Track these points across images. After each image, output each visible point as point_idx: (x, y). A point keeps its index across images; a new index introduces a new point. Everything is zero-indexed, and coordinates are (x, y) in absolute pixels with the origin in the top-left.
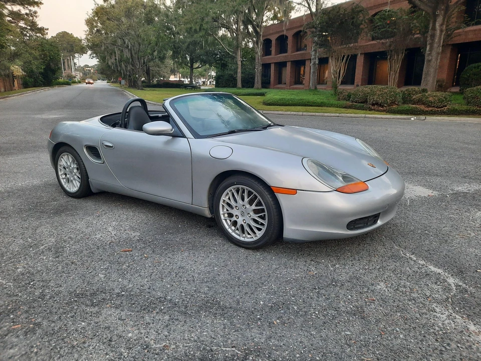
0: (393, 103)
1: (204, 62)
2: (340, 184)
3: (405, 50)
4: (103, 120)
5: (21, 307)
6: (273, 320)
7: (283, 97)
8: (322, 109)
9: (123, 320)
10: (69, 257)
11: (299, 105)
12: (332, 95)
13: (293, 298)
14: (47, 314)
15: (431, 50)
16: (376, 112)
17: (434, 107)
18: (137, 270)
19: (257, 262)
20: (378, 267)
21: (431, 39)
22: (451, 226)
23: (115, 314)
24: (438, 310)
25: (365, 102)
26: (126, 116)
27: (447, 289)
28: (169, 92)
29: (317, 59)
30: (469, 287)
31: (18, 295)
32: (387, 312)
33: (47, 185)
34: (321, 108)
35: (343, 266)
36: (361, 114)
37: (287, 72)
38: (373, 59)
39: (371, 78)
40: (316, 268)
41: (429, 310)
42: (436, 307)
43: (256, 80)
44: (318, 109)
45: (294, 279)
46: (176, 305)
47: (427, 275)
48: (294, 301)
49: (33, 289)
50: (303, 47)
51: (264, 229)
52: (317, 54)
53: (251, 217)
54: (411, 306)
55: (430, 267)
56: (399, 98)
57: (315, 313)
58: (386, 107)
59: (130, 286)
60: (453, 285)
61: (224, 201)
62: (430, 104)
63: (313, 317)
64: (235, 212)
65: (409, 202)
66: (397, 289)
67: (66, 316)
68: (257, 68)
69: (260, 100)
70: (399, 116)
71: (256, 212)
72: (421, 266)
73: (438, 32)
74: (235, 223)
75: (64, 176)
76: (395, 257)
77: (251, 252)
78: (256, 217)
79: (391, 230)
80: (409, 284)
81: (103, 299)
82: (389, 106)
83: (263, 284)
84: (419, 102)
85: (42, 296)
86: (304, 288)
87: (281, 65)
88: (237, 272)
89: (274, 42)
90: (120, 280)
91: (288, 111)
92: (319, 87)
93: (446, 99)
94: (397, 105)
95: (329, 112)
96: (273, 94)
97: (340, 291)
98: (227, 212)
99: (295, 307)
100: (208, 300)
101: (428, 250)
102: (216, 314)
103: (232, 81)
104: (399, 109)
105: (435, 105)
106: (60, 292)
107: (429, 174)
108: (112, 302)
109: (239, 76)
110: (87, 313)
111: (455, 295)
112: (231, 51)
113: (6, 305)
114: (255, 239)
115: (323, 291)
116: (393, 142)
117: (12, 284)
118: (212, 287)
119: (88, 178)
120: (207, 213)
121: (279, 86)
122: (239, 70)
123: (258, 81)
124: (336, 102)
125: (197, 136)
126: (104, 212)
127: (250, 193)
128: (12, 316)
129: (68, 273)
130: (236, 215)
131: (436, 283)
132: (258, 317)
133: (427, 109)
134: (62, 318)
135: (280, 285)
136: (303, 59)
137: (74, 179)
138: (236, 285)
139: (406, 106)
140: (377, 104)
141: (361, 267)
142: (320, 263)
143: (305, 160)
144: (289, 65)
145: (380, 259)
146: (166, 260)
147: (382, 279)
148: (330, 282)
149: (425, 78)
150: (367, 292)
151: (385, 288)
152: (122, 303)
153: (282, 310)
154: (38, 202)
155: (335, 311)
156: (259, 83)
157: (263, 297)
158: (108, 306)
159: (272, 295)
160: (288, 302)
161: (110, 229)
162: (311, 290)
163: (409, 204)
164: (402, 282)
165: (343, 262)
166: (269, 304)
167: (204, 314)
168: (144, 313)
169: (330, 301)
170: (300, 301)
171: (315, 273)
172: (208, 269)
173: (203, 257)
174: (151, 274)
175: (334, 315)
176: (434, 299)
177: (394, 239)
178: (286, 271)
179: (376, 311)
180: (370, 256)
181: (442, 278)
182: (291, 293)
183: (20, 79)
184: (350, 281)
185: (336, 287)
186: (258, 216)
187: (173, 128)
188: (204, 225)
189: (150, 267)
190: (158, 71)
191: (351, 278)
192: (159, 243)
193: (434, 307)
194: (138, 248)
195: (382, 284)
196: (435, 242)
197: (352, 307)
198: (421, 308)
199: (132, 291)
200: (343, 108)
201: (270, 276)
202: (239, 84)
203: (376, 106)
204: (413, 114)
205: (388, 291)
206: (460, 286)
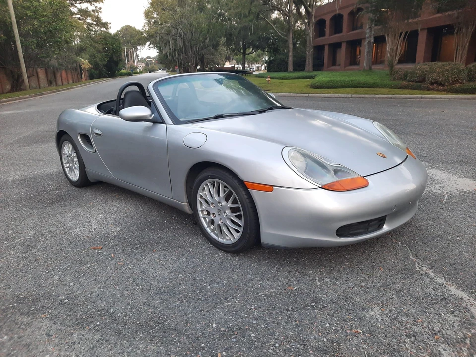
0: (456, 81)
1: (256, 47)
2: (329, 179)
6: (219, 351)
7: (332, 79)
8: (374, 91)
9: (49, 336)
10: (36, 253)
11: (349, 87)
12: (387, 75)
13: (255, 322)
16: (435, 92)
18: (95, 272)
19: (231, 269)
20: (379, 285)
23: (45, 328)
25: (424, 81)
26: (121, 102)
27: (468, 323)
29: (372, 36)
32: (370, 351)
34: (373, 89)
35: (334, 281)
36: (417, 95)
37: (342, 53)
38: (437, 34)
39: (435, 55)
40: (299, 281)
42: (444, 350)
43: (307, 63)
44: (369, 91)
45: (266, 296)
46: (115, 320)
47: (442, 300)
48: (255, 325)
50: (359, 25)
51: (241, 231)
52: (373, 32)
53: (228, 217)
54: (407, 346)
55: (450, 288)
56: (463, 76)
57: (274, 345)
58: (447, 86)
59: (79, 292)
63: (270, 351)
64: (211, 209)
65: (446, 198)
66: (395, 319)
68: (308, 50)
69: (308, 83)
70: (461, 96)
72: (437, 286)
74: (212, 222)
75: (68, 165)
76: (408, 272)
77: (229, 256)
78: (232, 216)
79: (412, 233)
80: (414, 311)
81: (43, 307)
82: (451, 84)
83: (226, 299)
86: (274, 309)
87: (335, 46)
88: (203, 281)
89: (328, 22)
91: (336, 93)
92: (373, 67)
94: (461, 83)
96: (322, 77)
97: (318, 316)
98: (206, 209)
99: (253, 335)
100: (154, 317)
101: (454, 264)
103: (284, 65)
104: (462, 88)
108: (50, 311)
109: (290, 59)
112: (284, 35)
114: (233, 241)
115: (296, 315)
116: (446, 125)
118: (166, 300)
119: (85, 168)
121: (333, 68)
122: (291, 54)
123: (309, 64)
124: (390, 83)
125: (176, 121)
126: (97, 203)
127: (225, 188)
129: (25, 272)
130: (213, 214)
131: (452, 313)
132: (203, 345)
135: (246, 302)
136: (359, 38)
137: (75, 168)
138: (193, 299)
139: (471, 85)
141: (357, 283)
142: (307, 275)
143: (286, 150)
144: (344, 46)
145: (386, 273)
146: (131, 262)
147: (380, 302)
148: (309, 302)
150: (353, 320)
151: (378, 316)
152: (59, 313)
153: (235, 337)
154: (41, 191)
155: (301, 345)
156: (311, 66)
157: (219, 317)
158: (43, 316)
159: (231, 316)
160: (247, 327)
161: (93, 222)
162: (281, 312)
163: (445, 200)
164: (405, 308)
165: (335, 274)
166: (222, 327)
167: (141, 335)
168: (76, 329)
169: (300, 329)
170: (263, 326)
171: (295, 288)
172: (171, 276)
173: (173, 260)
174: (108, 279)
175: (297, 350)
176: (443, 337)
177: (412, 247)
178: (261, 283)
179: (357, 349)
180: (373, 268)
181: (464, 305)
182: (256, 314)
183: (87, 72)
184: (336, 303)
185: (314, 310)
186: (236, 216)
187: (153, 113)
188: (191, 221)
189: (111, 269)
190: (213, 58)
191: (338, 298)
192: (134, 241)
193: (441, 350)
194: (110, 245)
195: (376, 309)
196: (466, 253)
197: (325, 340)
198: (421, 349)
199: (77, 299)
200: (398, 88)
201: (239, 289)
202: (290, 68)
203: (435, 85)
205: (382, 320)
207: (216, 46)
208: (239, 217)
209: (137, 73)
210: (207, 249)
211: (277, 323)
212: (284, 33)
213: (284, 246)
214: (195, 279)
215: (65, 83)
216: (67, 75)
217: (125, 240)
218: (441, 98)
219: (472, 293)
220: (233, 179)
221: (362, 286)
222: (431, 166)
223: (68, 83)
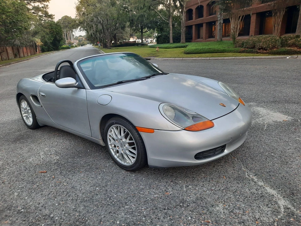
0: (274, 47)
1: (149, 28)
2: (189, 123)
3: (286, 9)
7: (197, 48)
8: (223, 55)
11: (208, 53)
12: (232, 44)
13: (144, 219)
16: (261, 54)
18: (42, 189)
19: (130, 183)
20: (222, 188)
22: (295, 148)
25: (254, 47)
27: (276, 212)
29: (222, 20)
30: (297, 210)
34: (222, 54)
35: (194, 187)
36: (250, 57)
37: (204, 31)
38: (262, 16)
39: (261, 30)
40: (172, 188)
43: (182, 37)
44: (220, 55)
45: (152, 200)
47: (261, 197)
50: (214, 12)
51: (135, 157)
52: (222, 17)
53: (127, 148)
55: (266, 188)
56: (278, 43)
58: (268, 50)
59: (31, 203)
60: (282, 207)
61: (110, 136)
64: (117, 144)
65: (265, 127)
66: (232, 212)
68: (182, 29)
69: (182, 51)
70: (278, 56)
72: (259, 188)
74: (118, 152)
75: (25, 115)
76: (240, 179)
77: (129, 173)
78: (130, 148)
79: (244, 152)
80: (243, 205)
81: (6, 216)
82: (271, 49)
83: (126, 203)
84: (294, 45)
86: (156, 208)
87: (199, 26)
88: (111, 192)
89: (194, 11)
91: (200, 57)
92: (223, 39)
94: (277, 48)
95: (227, 56)
96: (191, 46)
98: (113, 143)
100: (79, 219)
101: (269, 172)
103: (167, 39)
104: (278, 51)
107: (288, 102)
109: (171, 35)
111: (281, 219)
114: (131, 164)
116: (267, 76)
119: (36, 117)
120: (102, 143)
121: (199, 40)
122: (171, 32)
123: (183, 38)
124: (233, 49)
125: (92, 87)
126: (44, 140)
127: (124, 131)
130: (118, 146)
131: (267, 205)
133: (298, 50)
135: (139, 204)
136: (214, 20)
137: (30, 117)
138: (105, 205)
139: (283, 49)
140: (262, 48)
141: (209, 188)
142: (178, 184)
144: (204, 25)
145: (227, 180)
146: (66, 180)
147: (223, 200)
148: (179, 203)
149: (299, 27)
150: (206, 213)
151: (222, 210)
152: (17, 219)
154: (8, 133)
156: (184, 39)
157: (121, 217)
158: (6, 222)
159: (129, 215)
160: (139, 223)
161: (42, 154)
162: (161, 210)
163: (265, 128)
164: (238, 203)
165: (196, 183)
166: (123, 223)
169: (173, 222)
170: (149, 221)
171: (170, 193)
172: (91, 189)
173: (93, 178)
174: (50, 193)
176: (261, 222)
177: (244, 161)
178: (149, 191)
180: (219, 177)
181: (274, 199)
182: (145, 213)
183: (40, 47)
184: (195, 202)
185: (182, 208)
186: (132, 148)
187: (77, 82)
189: (52, 186)
190: (122, 36)
191: (197, 199)
192: (68, 166)
194: (52, 169)
195: (221, 205)
196: (277, 164)
199: (29, 208)
200: (239, 53)
201: (134, 196)
202: (171, 41)
203: (261, 50)
204: (289, 54)
205: (224, 212)
206: (288, 209)
207: (123, 28)
208: (134, 148)
209: (73, 47)
210: (115, 169)
212: (167, 19)
214: (106, 190)
215: (26, 55)
216: (27, 50)
217: (62, 165)
218: (265, 58)
219: (280, 191)
220: (129, 125)
221: (212, 190)
222: (257, 105)
223: (28, 56)
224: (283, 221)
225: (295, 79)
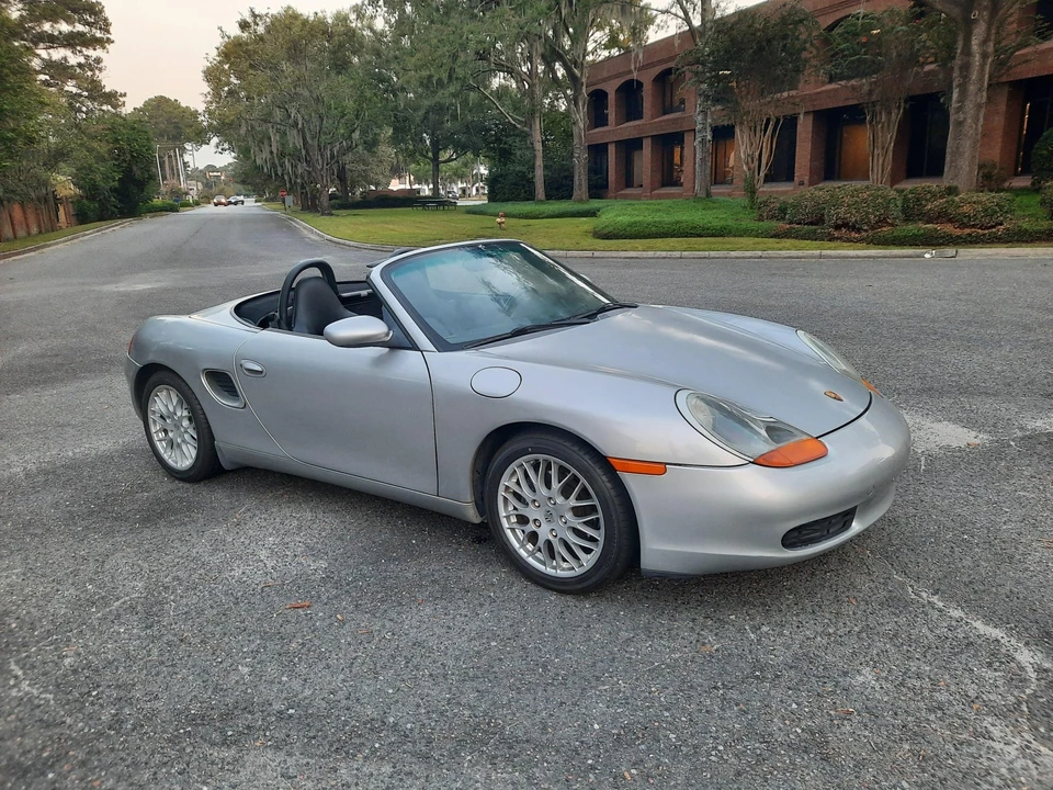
0: (882, 221)
1: (461, 148)
3: (906, 102)
4: (239, 311)
5: (71, 753)
6: (624, 769)
7: (637, 219)
8: (724, 243)
9: (290, 778)
10: (173, 626)
11: (673, 236)
12: (745, 207)
13: (667, 714)
14: (128, 766)
15: (961, 100)
16: (845, 244)
17: (973, 226)
18: (321, 653)
19: (585, 625)
20: (856, 629)
21: (961, 75)
22: (1021, 519)
23: (273, 764)
24: (996, 732)
25: (819, 221)
26: (290, 301)
27: (1017, 679)
28: (388, 219)
29: (709, 129)
31: (64, 722)
32: (879, 741)
33: (127, 453)
34: (720, 239)
35: (778, 629)
36: (811, 250)
37: (645, 160)
38: (835, 123)
39: (831, 166)
40: (716, 635)
41: (976, 734)
42: (993, 725)
43: (576, 183)
44: (715, 243)
45: (668, 666)
46: (407, 736)
47: (968, 645)
48: (669, 719)
49: (96, 707)
50: (676, 103)
51: (597, 551)
52: (709, 120)
53: (568, 524)
54: (934, 726)
55: (975, 624)
56: (896, 211)
57: (715, 748)
58: (866, 231)
59: (307, 692)
60: (1030, 669)
61: (507, 488)
62: (965, 220)
63: (713, 758)
64: (532, 513)
65: (923, 463)
66: (902, 684)
67: (168, 773)
68: (577, 155)
69: (586, 227)
70: (896, 251)
71: (577, 512)
72: (954, 623)
73: (977, 58)
74: (533, 537)
75: (161, 435)
76: (896, 603)
77: (570, 600)
78: (578, 523)
79: (885, 534)
80: (928, 668)
81: (249, 727)
82: (873, 228)
83: (598, 678)
84: (942, 216)
85: (117, 723)
86: (691, 687)
87: (630, 147)
88: (540, 650)
89: (612, 97)
90: (284, 679)
91: (648, 249)
92: (715, 189)
93: (1001, 208)
94: (892, 225)
95: (739, 249)
96: (615, 213)
97: (772, 692)
98: (515, 512)
99: (672, 736)
100: (478, 724)
101: (971, 582)
102: (495, 757)
103: (524, 186)
104: (895, 234)
105: (977, 222)
106: (154, 713)
107: (964, 390)
108: (268, 734)
109: (539, 173)
110: (213, 763)
111: (1035, 696)
112: (520, 122)
113: (40, 747)
114: (579, 571)
115: (734, 694)
116: (884, 314)
117: (51, 696)
118: (487, 691)
119: (212, 438)
120: (472, 515)
121: (628, 191)
122: (539, 162)
123: (580, 184)
124: (754, 225)
125: (442, 345)
126: (249, 514)
127: (563, 472)
128: (51, 776)
129: (172, 665)
130: (536, 520)
131: (990, 665)
132: (590, 762)
133: (958, 232)
134: (160, 776)
135: (637, 679)
136: (678, 130)
137: (184, 441)
138: (538, 685)
139: (912, 228)
140: (846, 225)
141: (819, 630)
142: (727, 623)
143: (682, 396)
144: (647, 144)
145: (862, 608)
146: (384, 626)
147: (868, 659)
148: (749, 671)
149: (952, 162)
150: (834, 692)
151: (873, 682)
152: (288, 736)
153: (643, 743)
155: (761, 743)
156: (585, 187)
157: (599, 712)
158: (257, 744)
159: (619, 707)
160: (657, 724)
161: (263, 554)
162: (706, 692)
163: (923, 467)
164: (912, 664)
165: (777, 617)
166: (613, 729)
167: (469, 758)
168: (338, 760)
169: (750, 717)
170: (683, 719)
171: (715, 648)
172: (476, 646)
173: (466, 616)
174: (353, 663)
175: (758, 752)
176: (986, 706)
177: (892, 558)
178: (651, 645)
179: (855, 740)
180: (838, 601)
181: (1003, 650)
182: (662, 699)
183: (70, 205)
184: (796, 668)
185: (762, 682)
186: (584, 523)
187: (390, 329)
188: (466, 537)
189: (349, 644)
190: (364, 171)
191: (796, 658)
192: (369, 585)
193: (988, 726)
194: (324, 598)
195: (866, 671)
197: (799, 731)
198: (957, 728)
199: (310, 705)
200: (772, 237)
201: (614, 659)
202: (540, 192)
203: (844, 230)
204: (929, 245)
205: (882, 688)
206: (1046, 671)
207: (371, 145)
208: (594, 524)
209: (187, 205)
210: (523, 590)
211: (707, 711)
212: (523, 120)
213: (685, 572)
214: (524, 648)
215: (21, 233)
216: (24, 213)
217: (348, 584)
218: (859, 257)
221: (829, 635)
223: (29, 234)
224: (1041, 700)
225: (969, 323)
